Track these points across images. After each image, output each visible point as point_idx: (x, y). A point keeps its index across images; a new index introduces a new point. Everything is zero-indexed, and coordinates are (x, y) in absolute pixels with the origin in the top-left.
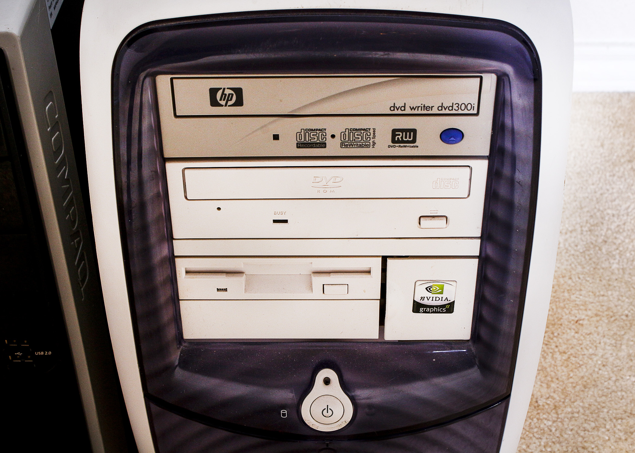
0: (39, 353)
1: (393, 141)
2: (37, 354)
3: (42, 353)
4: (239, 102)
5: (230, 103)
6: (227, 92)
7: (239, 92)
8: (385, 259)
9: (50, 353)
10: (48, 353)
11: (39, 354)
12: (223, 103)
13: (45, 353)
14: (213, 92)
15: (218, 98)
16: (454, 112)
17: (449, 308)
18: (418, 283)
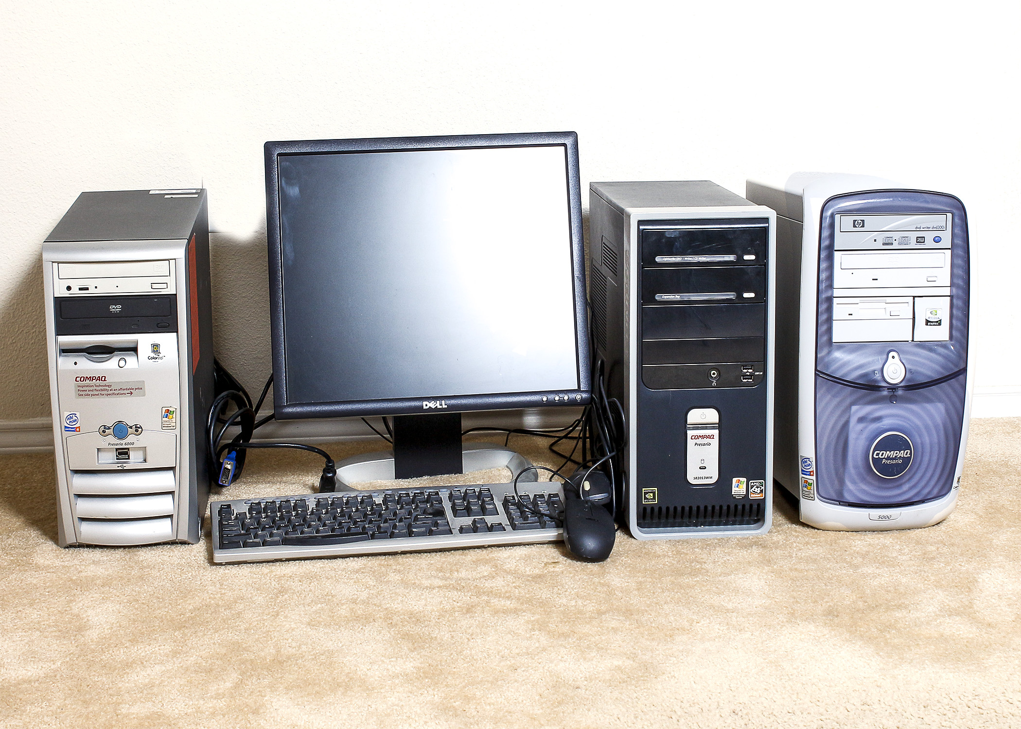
1: (917, 242)
4: (863, 226)
5: (860, 226)
6: (859, 221)
7: (863, 221)
8: (914, 297)
12: (857, 226)
14: (855, 221)
15: (856, 224)
16: (937, 229)
17: (939, 323)
18: (927, 310)
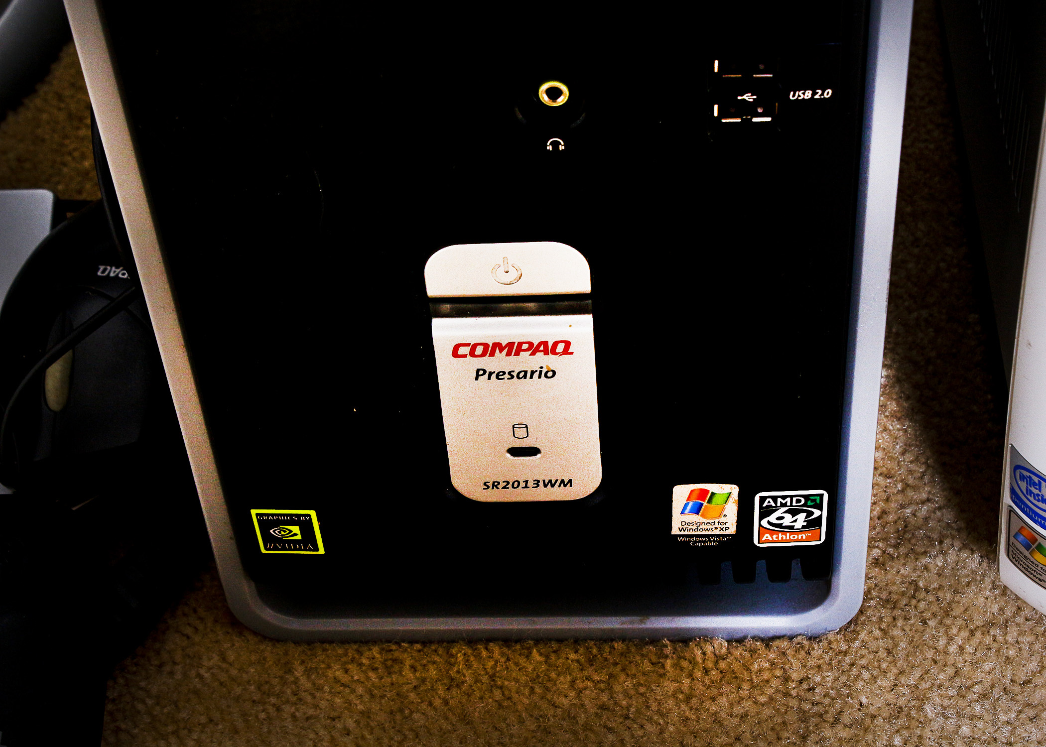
0: (800, 93)
2: (794, 96)
3: (808, 94)
9: (828, 94)
10: (822, 94)
11: (799, 96)
13: (814, 94)
